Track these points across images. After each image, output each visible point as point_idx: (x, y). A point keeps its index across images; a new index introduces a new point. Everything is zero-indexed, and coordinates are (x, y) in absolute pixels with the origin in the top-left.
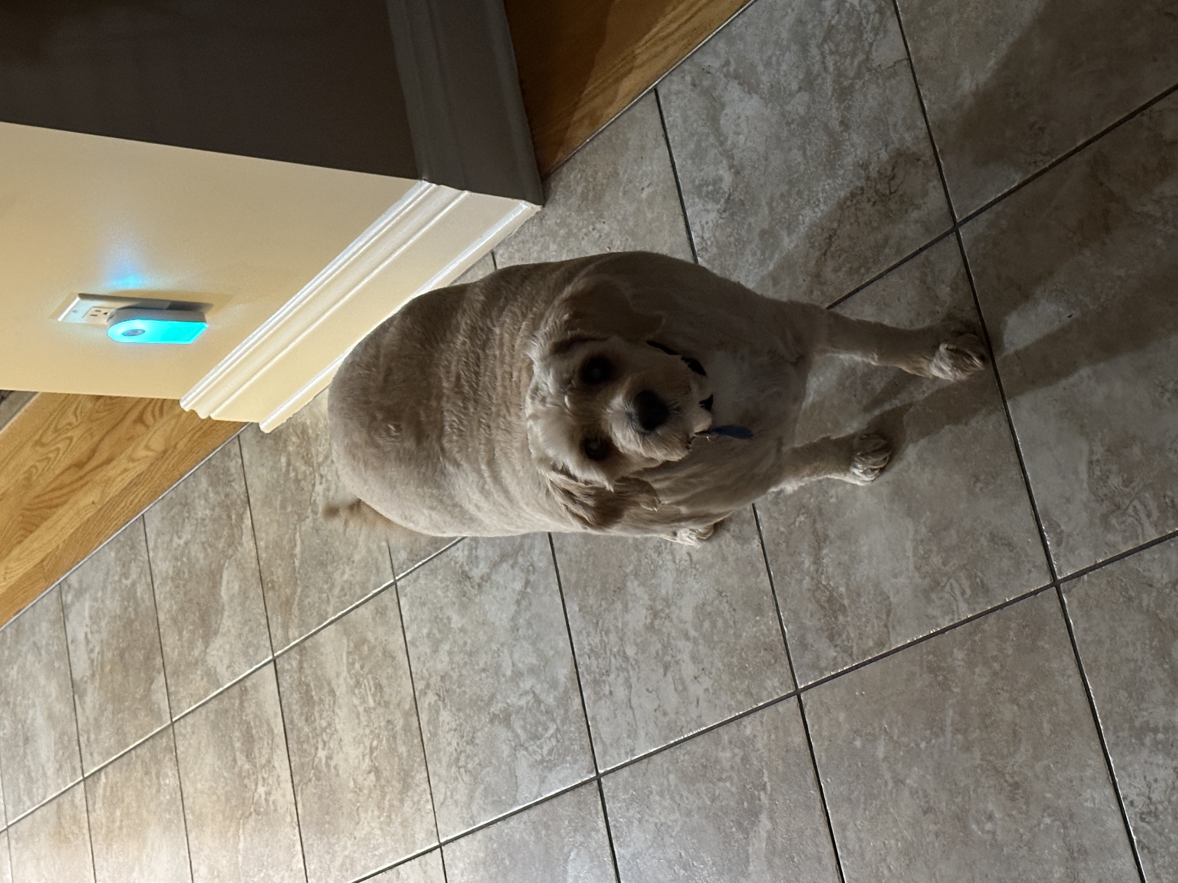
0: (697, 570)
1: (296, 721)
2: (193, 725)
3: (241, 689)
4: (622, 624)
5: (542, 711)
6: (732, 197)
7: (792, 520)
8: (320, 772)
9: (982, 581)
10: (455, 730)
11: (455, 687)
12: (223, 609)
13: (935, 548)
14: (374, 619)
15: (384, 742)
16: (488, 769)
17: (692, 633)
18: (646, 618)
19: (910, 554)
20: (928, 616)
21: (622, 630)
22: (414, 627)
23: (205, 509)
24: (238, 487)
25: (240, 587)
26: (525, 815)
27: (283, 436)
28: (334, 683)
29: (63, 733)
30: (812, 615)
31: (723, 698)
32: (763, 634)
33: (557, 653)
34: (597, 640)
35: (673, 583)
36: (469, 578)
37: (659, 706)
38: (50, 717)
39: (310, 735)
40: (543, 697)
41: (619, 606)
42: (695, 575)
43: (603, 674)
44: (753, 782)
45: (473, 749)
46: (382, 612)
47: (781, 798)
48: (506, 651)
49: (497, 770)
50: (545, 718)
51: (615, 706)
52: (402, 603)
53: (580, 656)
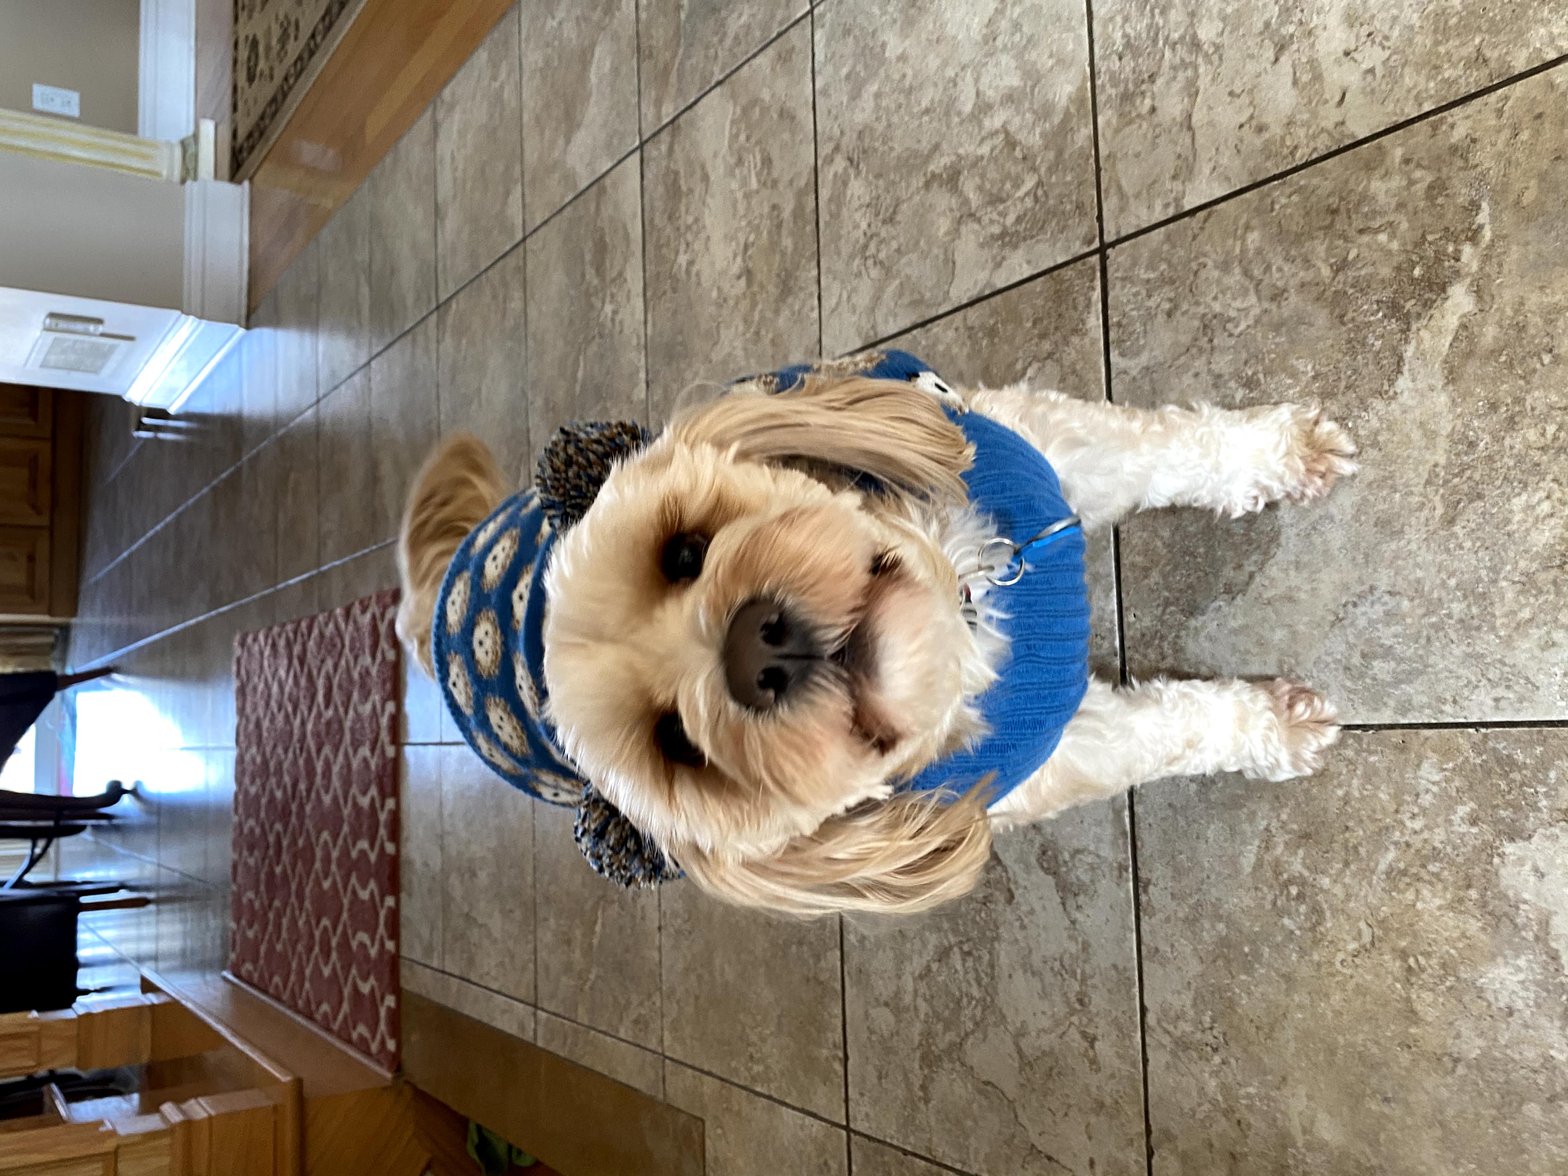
1: (657, 218)
2: (545, 237)
3: (599, 191)
5: (1015, 160)
8: (677, 282)
10: (869, 205)
11: (877, 144)
12: (590, 94)
14: (774, 71)
15: (765, 234)
16: (910, 256)
22: (830, 68)
25: (612, 63)
28: (709, 165)
31: (1408, 80)
33: (1060, 62)
34: (1143, 25)
37: (1252, 117)
39: (672, 235)
40: (1021, 137)
43: (1143, 82)
44: (1447, 229)
45: (891, 229)
46: (785, 58)
47: (1515, 251)
48: (969, 76)
49: (924, 255)
50: (1020, 168)
51: (1157, 131)
52: (817, 37)
53: (1103, 58)
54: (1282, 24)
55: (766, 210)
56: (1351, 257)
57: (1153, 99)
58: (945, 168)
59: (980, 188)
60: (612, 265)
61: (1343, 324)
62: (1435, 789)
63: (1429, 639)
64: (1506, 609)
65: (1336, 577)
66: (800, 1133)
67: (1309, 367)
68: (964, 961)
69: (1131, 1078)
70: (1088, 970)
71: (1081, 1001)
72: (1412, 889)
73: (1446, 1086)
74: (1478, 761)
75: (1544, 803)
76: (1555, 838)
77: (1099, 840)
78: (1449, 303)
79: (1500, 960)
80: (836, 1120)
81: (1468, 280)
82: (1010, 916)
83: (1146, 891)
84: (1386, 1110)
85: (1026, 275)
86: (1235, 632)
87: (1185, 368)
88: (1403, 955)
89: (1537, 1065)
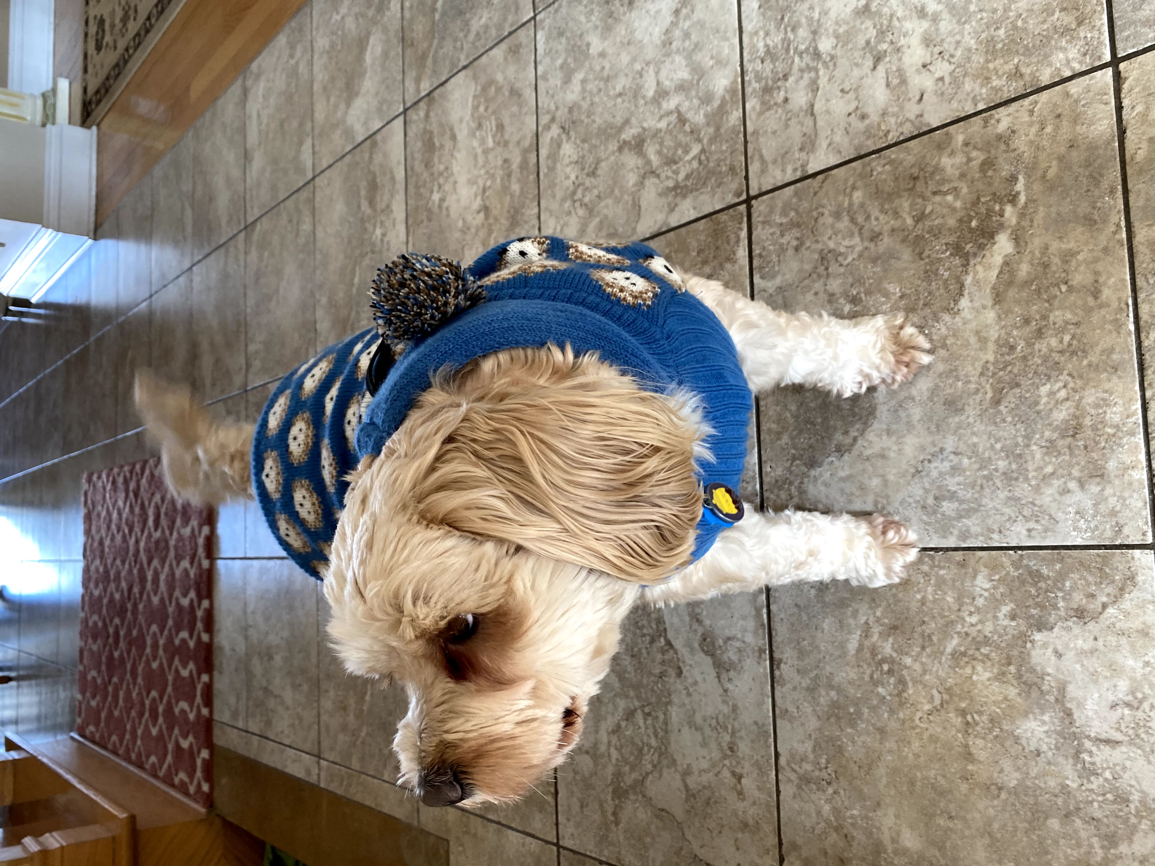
1: (417, 166)
2: (330, 176)
3: (372, 144)
4: (820, 14)
5: (685, 133)
8: (432, 213)
10: (576, 162)
11: (583, 117)
12: (366, 72)
15: (498, 181)
16: (607, 200)
17: (933, 8)
21: (819, 20)
25: (383, 49)
28: (456, 128)
31: (968, 87)
33: (720, 62)
34: (779, 38)
37: (857, 108)
38: (228, 180)
39: (428, 179)
40: (689, 116)
43: (779, 79)
44: (994, 194)
45: (593, 180)
46: (515, 51)
47: (1042, 211)
48: (651, 69)
49: (618, 201)
50: (688, 138)
51: (789, 115)
52: (539, 37)
53: (750, 61)
54: (879, 41)
55: (500, 162)
56: (928, 211)
57: (786, 92)
58: (634, 137)
59: (659, 153)
60: (382, 199)
61: (922, 259)
62: (986, 594)
63: (982, 487)
64: (1035, 465)
65: (916, 441)
66: (522, 849)
67: (898, 290)
68: (645, 720)
69: (768, 805)
70: (737, 725)
71: (731, 749)
72: (970, 666)
73: (993, 807)
74: (1016, 574)
75: (1061, 604)
76: (1069, 629)
77: (745, 630)
78: (996, 247)
79: (1031, 716)
80: (549, 839)
81: (1009, 231)
82: (679, 686)
83: (778, 668)
84: (951, 825)
85: (692, 218)
86: (843, 480)
87: (808, 288)
88: (963, 713)
89: (1057, 791)
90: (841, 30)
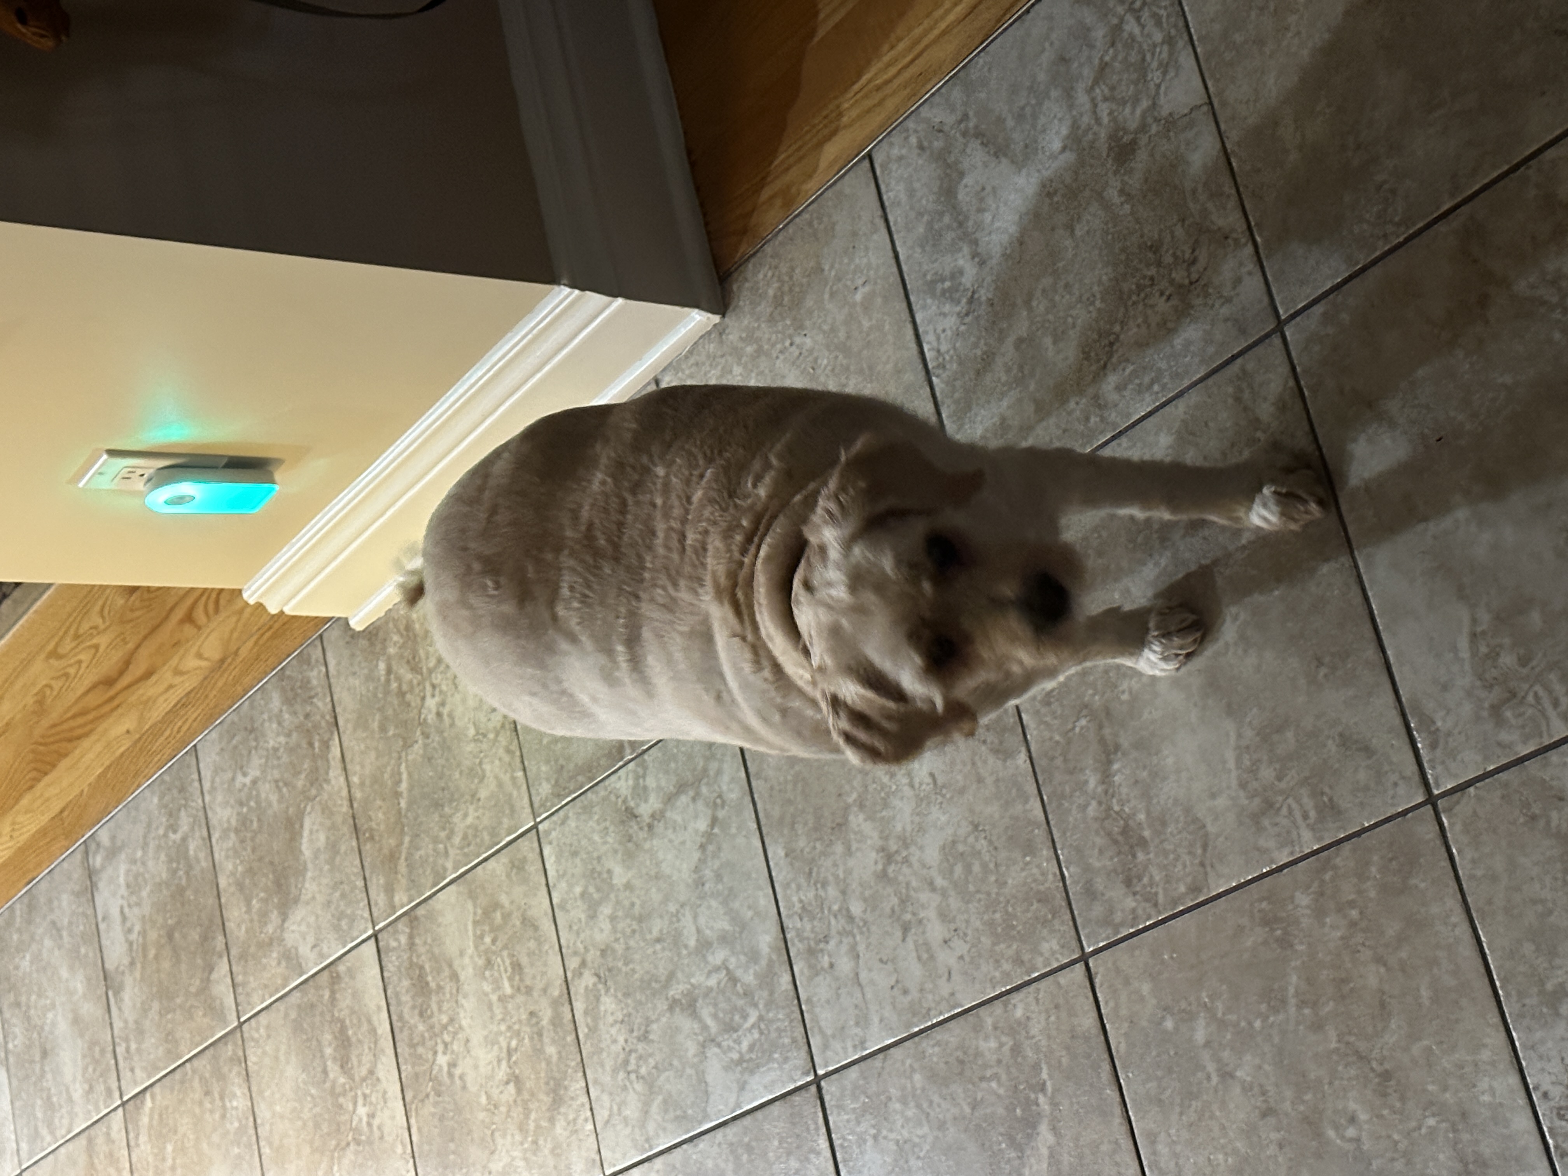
0: (943, 796)
1: (406, 1016)
2: (268, 1027)
3: (332, 977)
4: (844, 872)
5: (738, 994)
6: (976, 296)
7: (1070, 726)
8: (440, 1084)
9: (1331, 800)
10: (622, 1022)
11: (620, 964)
12: (305, 869)
13: (1265, 758)
14: (508, 876)
15: (526, 1041)
16: (667, 1073)
17: (939, 882)
18: (876, 863)
19: (1231, 764)
20: (1258, 849)
21: (844, 880)
22: (563, 885)
23: (278, 735)
24: (322, 704)
25: (328, 838)
26: (719, 1134)
27: (381, 635)
28: (456, 964)
29: (93, 1043)
30: (1101, 852)
31: (984, 968)
32: (1035, 881)
33: (757, 914)
34: (811, 895)
35: (912, 815)
36: (636, 817)
37: (897, 982)
38: (76, 1021)
39: (426, 1035)
40: (739, 973)
41: (839, 848)
42: (941, 803)
43: (820, 941)
44: (1027, 1082)
45: (646, 1046)
46: (519, 867)
47: (1066, 1101)
48: (688, 913)
49: (679, 1074)
50: (743, 1002)
51: (838, 983)
52: (546, 852)
53: (789, 916)
54: (903, 911)
55: (524, 1016)
58: (683, 995)
59: (715, 1016)
61: (985, 1150)
78: (1040, 1138)
81: (1047, 1121)
85: (765, 1099)
90: (867, 893)
